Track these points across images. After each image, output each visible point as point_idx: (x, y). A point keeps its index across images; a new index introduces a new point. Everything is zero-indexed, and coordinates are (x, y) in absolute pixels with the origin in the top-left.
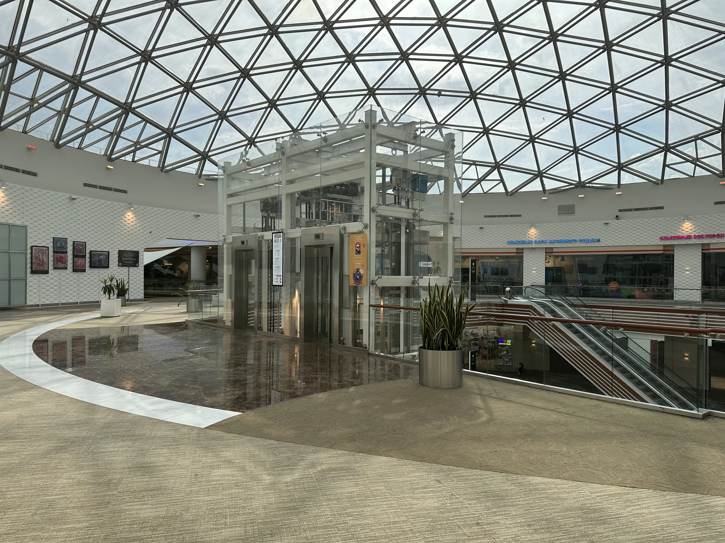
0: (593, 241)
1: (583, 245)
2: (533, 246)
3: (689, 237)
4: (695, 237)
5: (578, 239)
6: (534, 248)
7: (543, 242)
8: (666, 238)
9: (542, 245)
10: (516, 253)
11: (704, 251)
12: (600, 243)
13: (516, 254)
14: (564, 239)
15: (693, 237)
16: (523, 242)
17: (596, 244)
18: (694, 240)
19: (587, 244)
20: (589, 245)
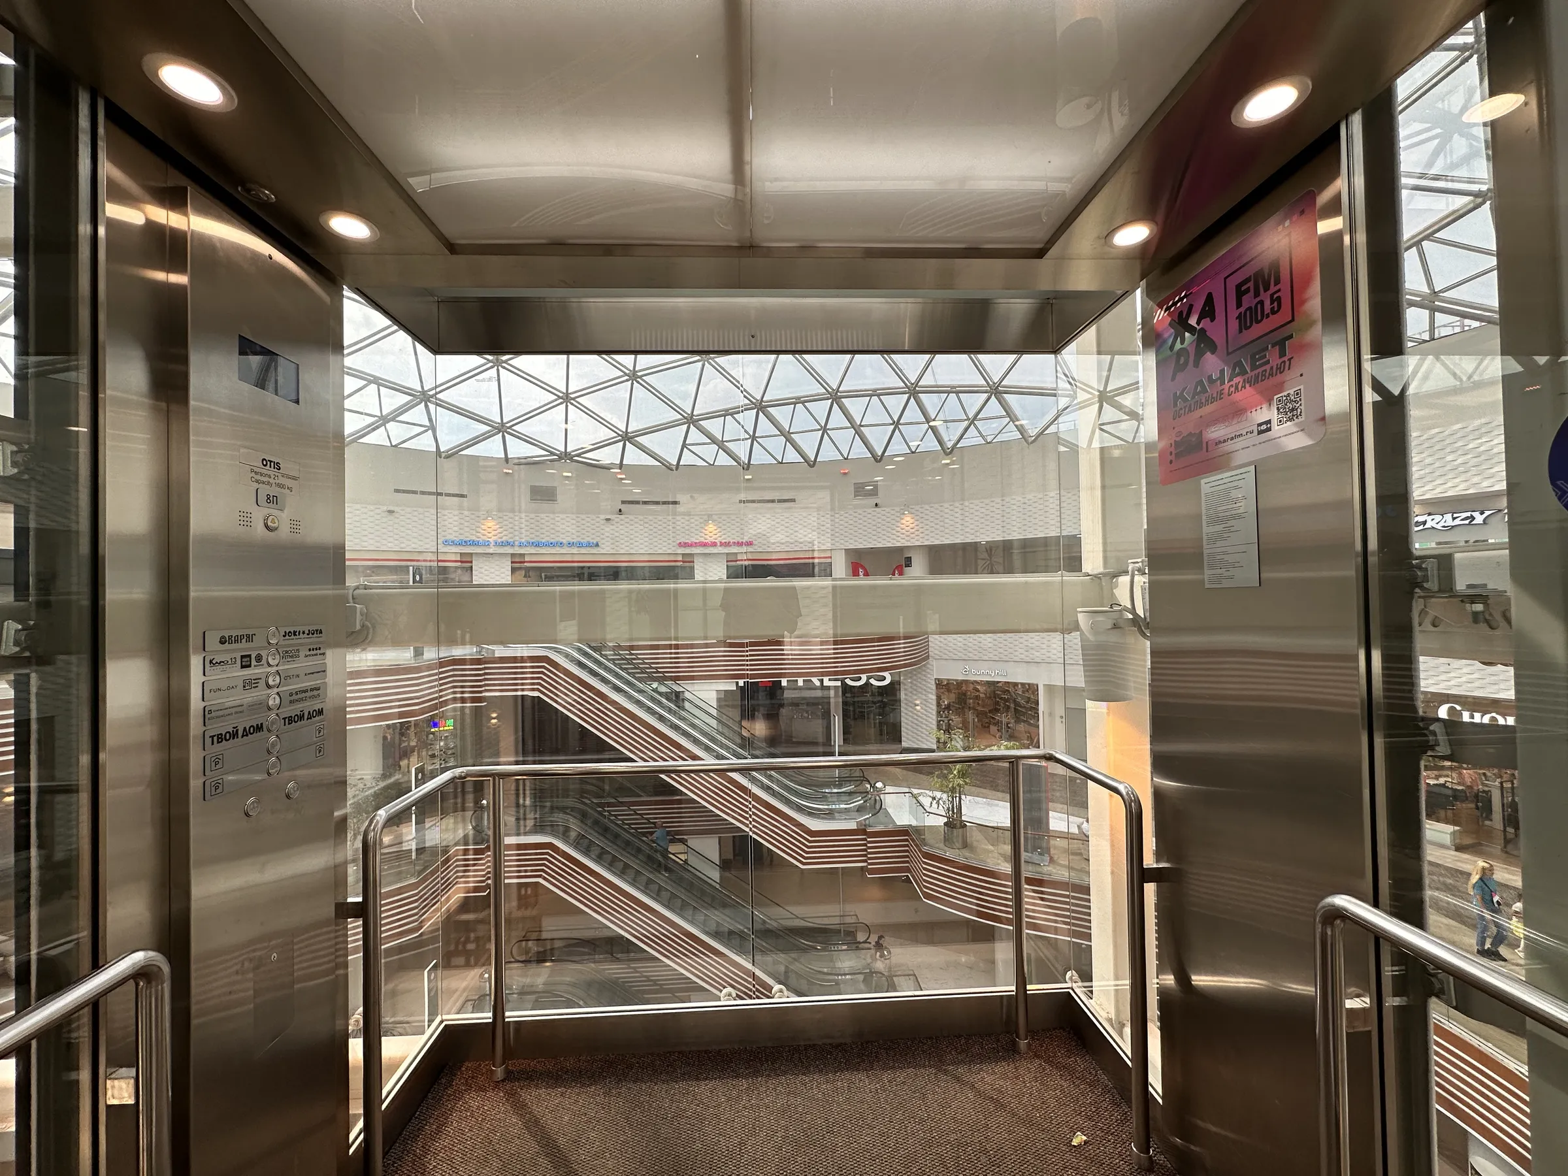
0: (589, 545)
1: (575, 550)
2: (491, 551)
3: (714, 544)
4: (722, 544)
5: (564, 541)
6: (492, 554)
7: (508, 544)
8: (686, 545)
9: (506, 548)
10: (461, 562)
11: (729, 563)
12: (599, 549)
13: (460, 564)
14: (543, 541)
15: (719, 544)
16: (474, 544)
17: (595, 551)
18: (720, 548)
19: (579, 549)
20: (583, 551)
